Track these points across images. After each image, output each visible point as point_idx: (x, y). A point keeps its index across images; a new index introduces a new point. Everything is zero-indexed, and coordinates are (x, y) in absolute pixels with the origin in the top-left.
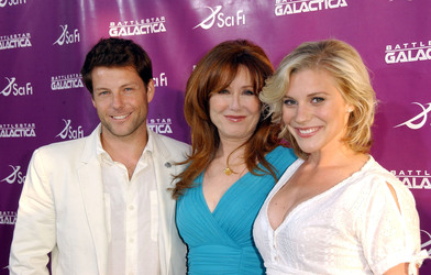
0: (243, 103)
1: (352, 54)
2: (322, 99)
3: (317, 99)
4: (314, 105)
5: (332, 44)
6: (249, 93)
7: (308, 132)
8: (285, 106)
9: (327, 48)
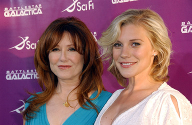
0: (68, 57)
1: (159, 19)
2: (139, 44)
3: (136, 44)
4: (133, 47)
5: (147, 11)
6: (72, 50)
7: (128, 64)
8: (114, 48)
9: (144, 14)
